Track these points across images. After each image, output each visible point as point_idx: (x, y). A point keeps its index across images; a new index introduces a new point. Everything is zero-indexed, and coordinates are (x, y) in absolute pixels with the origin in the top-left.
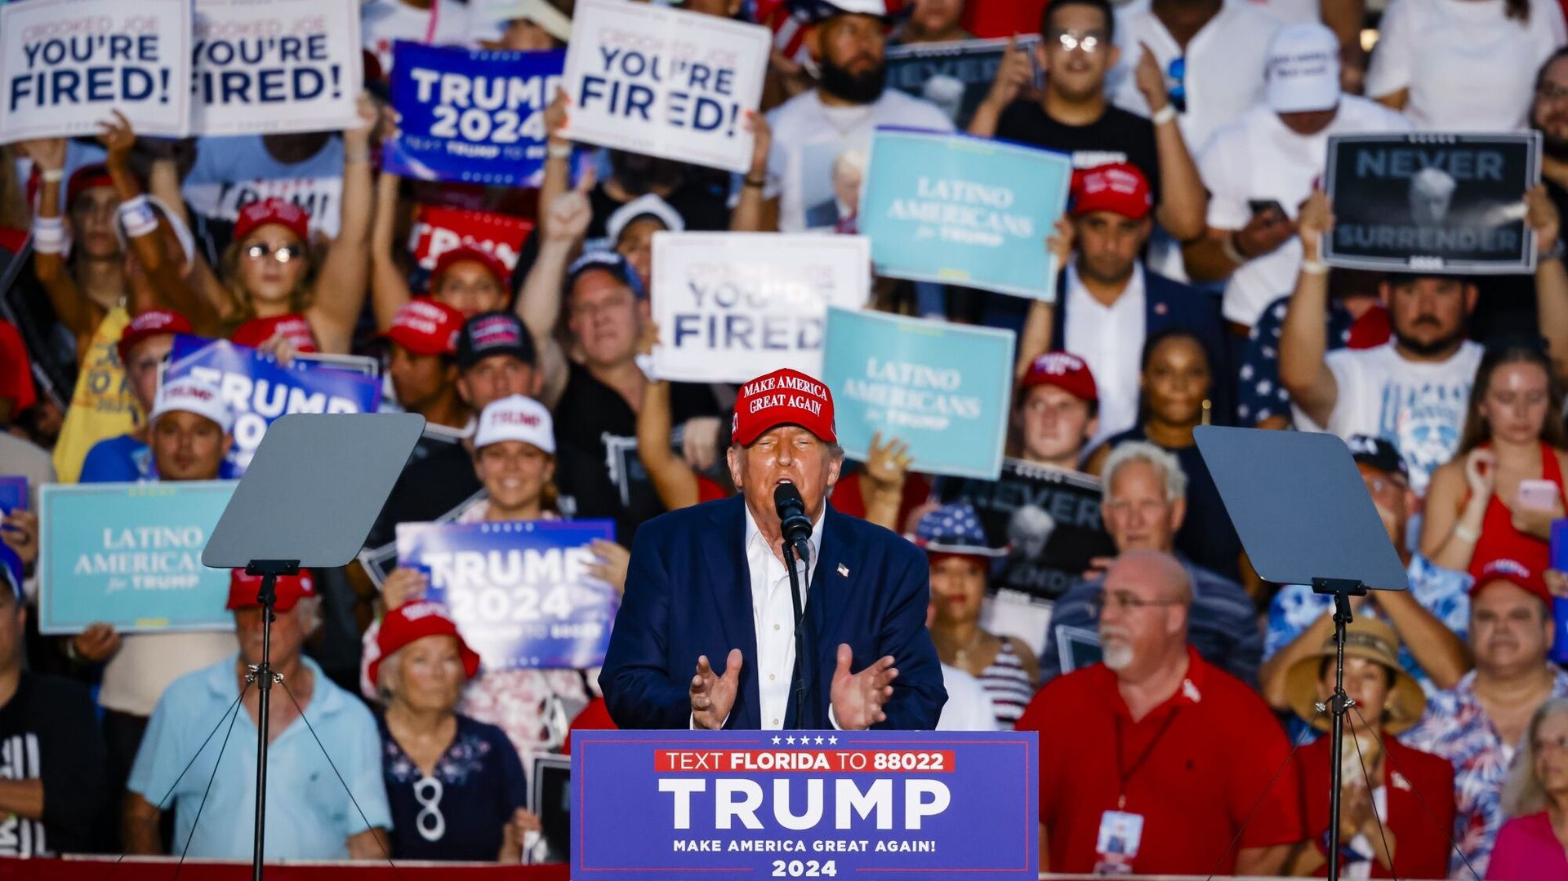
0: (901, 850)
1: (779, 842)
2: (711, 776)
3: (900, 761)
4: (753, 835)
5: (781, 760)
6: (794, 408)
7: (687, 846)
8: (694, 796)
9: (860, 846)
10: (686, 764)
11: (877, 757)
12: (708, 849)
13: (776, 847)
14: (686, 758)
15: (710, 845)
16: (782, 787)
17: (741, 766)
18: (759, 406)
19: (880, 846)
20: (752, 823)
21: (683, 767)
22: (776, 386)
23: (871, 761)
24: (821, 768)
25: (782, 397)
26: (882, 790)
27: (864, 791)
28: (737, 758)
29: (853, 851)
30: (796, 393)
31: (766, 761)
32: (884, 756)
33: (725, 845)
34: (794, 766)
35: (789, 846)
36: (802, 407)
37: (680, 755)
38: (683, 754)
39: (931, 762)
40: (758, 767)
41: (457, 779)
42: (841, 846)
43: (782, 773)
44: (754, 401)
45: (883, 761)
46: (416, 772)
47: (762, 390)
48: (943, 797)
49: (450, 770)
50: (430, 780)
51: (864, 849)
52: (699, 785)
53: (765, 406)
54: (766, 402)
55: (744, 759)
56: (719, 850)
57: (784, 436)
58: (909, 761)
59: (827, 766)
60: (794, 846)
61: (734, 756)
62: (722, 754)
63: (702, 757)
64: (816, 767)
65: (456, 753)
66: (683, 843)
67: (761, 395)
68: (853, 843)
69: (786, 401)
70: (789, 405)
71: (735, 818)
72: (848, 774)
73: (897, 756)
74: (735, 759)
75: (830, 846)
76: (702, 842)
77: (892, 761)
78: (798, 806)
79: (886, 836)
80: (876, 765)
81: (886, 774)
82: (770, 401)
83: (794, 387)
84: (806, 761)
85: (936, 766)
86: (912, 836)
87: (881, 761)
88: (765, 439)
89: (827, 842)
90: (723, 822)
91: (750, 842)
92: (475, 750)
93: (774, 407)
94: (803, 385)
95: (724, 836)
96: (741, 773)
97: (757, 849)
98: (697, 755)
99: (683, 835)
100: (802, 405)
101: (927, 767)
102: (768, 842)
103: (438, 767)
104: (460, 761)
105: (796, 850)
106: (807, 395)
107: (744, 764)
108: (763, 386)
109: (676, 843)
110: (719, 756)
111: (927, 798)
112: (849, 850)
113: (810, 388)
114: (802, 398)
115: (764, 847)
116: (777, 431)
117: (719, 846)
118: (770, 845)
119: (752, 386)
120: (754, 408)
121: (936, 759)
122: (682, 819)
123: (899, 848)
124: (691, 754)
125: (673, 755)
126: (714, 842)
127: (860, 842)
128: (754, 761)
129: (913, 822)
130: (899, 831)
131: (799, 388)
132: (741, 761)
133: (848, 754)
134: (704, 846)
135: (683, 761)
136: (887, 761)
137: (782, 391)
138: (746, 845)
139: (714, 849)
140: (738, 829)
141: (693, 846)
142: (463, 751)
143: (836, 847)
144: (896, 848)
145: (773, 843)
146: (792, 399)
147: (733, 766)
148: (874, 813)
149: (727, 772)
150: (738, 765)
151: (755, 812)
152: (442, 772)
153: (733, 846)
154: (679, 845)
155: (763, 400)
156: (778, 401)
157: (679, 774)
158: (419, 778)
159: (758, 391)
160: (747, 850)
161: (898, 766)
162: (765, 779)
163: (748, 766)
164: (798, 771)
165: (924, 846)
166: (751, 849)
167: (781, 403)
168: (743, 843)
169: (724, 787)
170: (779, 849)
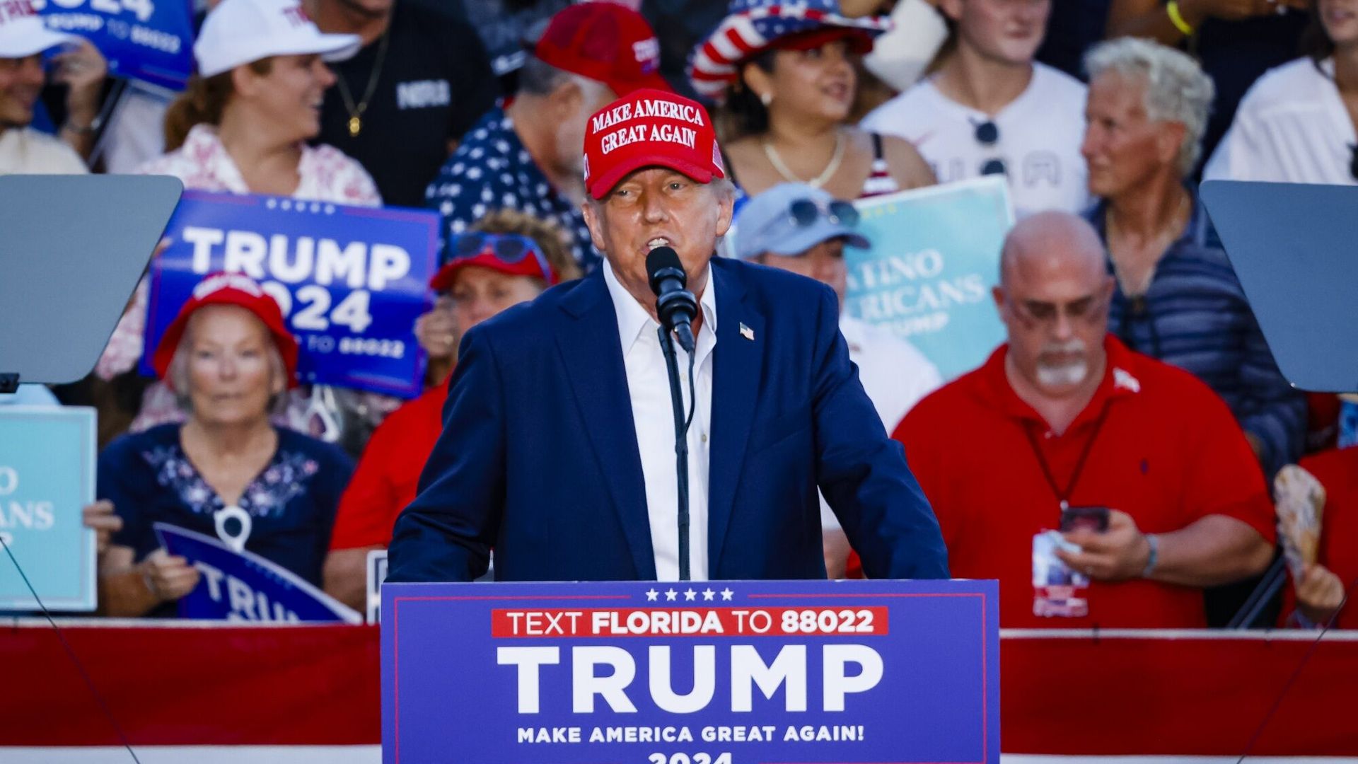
0: (819, 738)
1: (657, 730)
2: (566, 643)
3: (817, 620)
4: (623, 720)
5: (659, 622)
6: (659, 142)
7: (536, 735)
8: (544, 670)
9: (764, 734)
10: (533, 628)
11: (785, 615)
12: (563, 740)
13: (653, 736)
14: (533, 619)
15: (566, 735)
16: (660, 657)
17: (606, 631)
18: (613, 145)
19: (791, 734)
20: (622, 704)
21: (529, 632)
22: (633, 115)
23: (778, 621)
24: (712, 632)
25: (642, 128)
26: (793, 659)
27: (769, 660)
28: (601, 619)
29: (755, 740)
30: (660, 121)
31: (638, 623)
32: (794, 614)
33: (586, 734)
34: (675, 630)
35: (670, 734)
36: (669, 139)
37: (525, 616)
38: (529, 615)
39: (858, 622)
40: (629, 631)
41: (272, 511)
42: (739, 734)
43: (660, 639)
44: (606, 138)
45: (794, 621)
46: (217, 501)
47: (615, 122)
48: (873, 668)
49: (262, 499)
50: (233, 511)
51: (769, 738)
52: (551, 655)
53: (621, 144)
54: (622, 137)
55: (609, 620)
56: (578, 740)
57: (650, 182)
58: (828, 621)
59: (720, 630)
60: (677, 734)
61: (596, 616)
62: (580, 614)
63: (554, 617)
64: (705, 630)
65: (272, 476)
66: (530, 731)
67: (614, 129)
68: (755, 730)
69: (648, 134)
70: (652, 139)
71: (599, 699)
72: (748, 638)
73: (812, 614)
74: (598, 621)
75: (724, 733)
76: (555, 730)
77: (805, 621)
78: (682, 681)
79: (798, 720)
80: (785, 627)
81: (798, 638)
82: (627, 136)
83: (657, 114)
84: (691, 622)
85: (865, 627)
86: (833, 720)
87: (791, 621)
88: (626, 186)
89: (721, 729)
90: (582, 704)
91: (619, 730)
92: (296, 470)
93: (633, 144)
94: (669, 109)
95: (586, 723)
96: (606, 638)
97: (628, 739)
98: (548, 615)
99: (531, 721)
100: (669, 136)
101: (852, 629)
102: (642, 730)
103: (247, 495)
104: (277, 488)
105: (680, 739)
106: (674, 123)
107: (609, 628)
108: (616, 116)
109: (521, 732)
110: (577, 618)
111: (853, 669)
112: (750, 739)
113: (678, 112)
114: (669, 127)
115: (638, 736)
116: (638, 177)
117: (578, 735)
118: (646, 734)
119: (601, 116)
120: (607, 146)
121: (864, 618)
122: (528, 701)
123: (816, 735)
124: (540, 614)
125: (515, 616)
126: (571, 730)
127: (765, 728)
128: (622, 623)
129: (833, 702)
130: (815, 714)
131: (663, 115)
132: (606, 624)
133: (746, 613)
134: (558, 735)
135: (529, 623)
136: (799, 621)
137: (640, 121)
138: (614, 734)
139: (572, 740)
140: (603, 714)
141: (543, 735)
142: (282, 474)
143: (732, 736)
144: (811, 737)
145: (649, 730)
146: (655, 129)
147: (596, 630)
148: (782, 689)
149: (586, 637)
150: (602, 628)
151: (627, 691)
152: (251, 502)
153: (597, 735)
154: (524, 735)
155: (618, 135)
156: (638, 134)
157: (524, 640)
158: (221, 507)
159: (611, 124)
160: (615, 741)
161: (812, 629)
162: (638, 646)
163: (616, 629)
164: (681, 636)
165: (849, 733)
166: (620, 740)
167: (642, 138)
168: (610, 730)
169: (584, 658)
170: (657, 739)
